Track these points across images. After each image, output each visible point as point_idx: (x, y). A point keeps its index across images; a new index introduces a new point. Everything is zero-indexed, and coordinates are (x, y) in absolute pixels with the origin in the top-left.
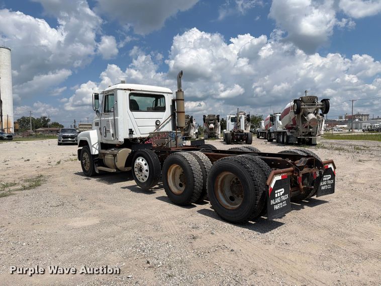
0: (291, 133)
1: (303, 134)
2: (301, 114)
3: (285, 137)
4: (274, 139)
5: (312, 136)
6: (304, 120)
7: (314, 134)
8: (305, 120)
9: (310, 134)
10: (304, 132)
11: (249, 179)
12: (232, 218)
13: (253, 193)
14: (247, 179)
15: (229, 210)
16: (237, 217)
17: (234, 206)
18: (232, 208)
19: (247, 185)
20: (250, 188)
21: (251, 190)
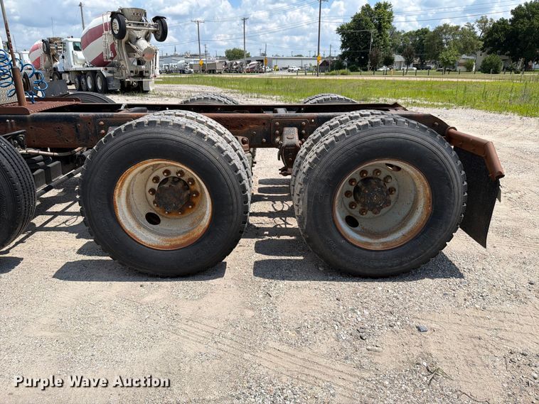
0: (110, 72)
1: (132, 75)
2: (125, 39)
3: (99, 80)
4: (70, 84)
5: (144, 77)
6: (131, 51)
7: (147, 74)
8: (134, 51)
9: (141, 74)
10: (132, 72)
11: (455, 169)
12: (390, 267)
13: (460, 201)
14: (451, 170)
15: (380, 253)
16: (406, 262)
17: (382, 240)
18: (383, 243)
19: (449, 184)
20: (456, 190)
21: (456, 194)
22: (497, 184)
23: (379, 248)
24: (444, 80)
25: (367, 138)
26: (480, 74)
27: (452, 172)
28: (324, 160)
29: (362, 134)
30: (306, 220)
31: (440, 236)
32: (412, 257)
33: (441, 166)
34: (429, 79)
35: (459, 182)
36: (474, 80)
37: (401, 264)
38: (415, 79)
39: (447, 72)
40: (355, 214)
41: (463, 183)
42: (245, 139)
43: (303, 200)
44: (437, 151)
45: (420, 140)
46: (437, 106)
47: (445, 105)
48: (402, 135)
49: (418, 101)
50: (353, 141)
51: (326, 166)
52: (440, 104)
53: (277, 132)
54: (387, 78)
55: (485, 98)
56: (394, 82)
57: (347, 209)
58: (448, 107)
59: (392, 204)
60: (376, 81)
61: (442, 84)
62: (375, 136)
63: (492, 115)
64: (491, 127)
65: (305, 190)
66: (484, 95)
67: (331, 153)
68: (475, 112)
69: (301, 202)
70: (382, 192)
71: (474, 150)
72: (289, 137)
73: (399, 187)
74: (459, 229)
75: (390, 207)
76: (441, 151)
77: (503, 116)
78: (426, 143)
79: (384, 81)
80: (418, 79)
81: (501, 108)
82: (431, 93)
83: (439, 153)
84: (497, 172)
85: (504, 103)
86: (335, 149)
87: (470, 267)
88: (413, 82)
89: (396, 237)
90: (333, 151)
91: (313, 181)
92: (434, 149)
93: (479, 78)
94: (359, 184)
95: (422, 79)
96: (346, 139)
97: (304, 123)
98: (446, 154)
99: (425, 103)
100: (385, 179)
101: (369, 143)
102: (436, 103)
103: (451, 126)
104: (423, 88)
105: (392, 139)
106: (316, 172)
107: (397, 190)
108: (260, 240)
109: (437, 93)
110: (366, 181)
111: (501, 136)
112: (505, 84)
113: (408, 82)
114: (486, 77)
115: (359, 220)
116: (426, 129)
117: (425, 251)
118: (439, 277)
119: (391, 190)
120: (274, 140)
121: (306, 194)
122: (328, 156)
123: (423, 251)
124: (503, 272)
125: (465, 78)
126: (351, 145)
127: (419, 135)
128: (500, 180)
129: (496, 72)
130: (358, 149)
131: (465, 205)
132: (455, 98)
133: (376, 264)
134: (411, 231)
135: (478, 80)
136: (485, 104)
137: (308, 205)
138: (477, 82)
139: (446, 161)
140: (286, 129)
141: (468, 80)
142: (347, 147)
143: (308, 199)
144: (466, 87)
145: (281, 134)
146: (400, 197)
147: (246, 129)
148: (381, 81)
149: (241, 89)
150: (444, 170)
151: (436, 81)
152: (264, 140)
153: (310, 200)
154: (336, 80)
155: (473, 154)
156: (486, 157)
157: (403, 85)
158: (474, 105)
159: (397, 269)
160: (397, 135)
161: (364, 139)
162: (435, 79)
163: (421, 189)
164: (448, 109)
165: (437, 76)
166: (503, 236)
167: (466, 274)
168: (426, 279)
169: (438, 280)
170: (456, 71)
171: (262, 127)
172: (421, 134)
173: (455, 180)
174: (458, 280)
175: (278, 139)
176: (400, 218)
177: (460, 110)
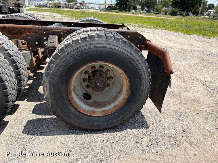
11: (144, 69)
12: (106, 125)
13: (147, 87)
14: (141, 69)
15: (101, 117)
16: (116, 122)
17: (103, 109)
18: (103, 111)
19: (140, 78)
20: (144, 81)
21: (145, 84)
22: (169, 78)
23: (100, 114)
24: (156, 17)
25: (86, 47)
26: (170, 16)
27: (142, 71)
28: (58, 61)
29: (83, 44)
30: (50, 100)
31: (135, 108)
32: (119, 119)
33: (135, 67)
34: (150, 16)
35: (146, 76)
36: (167, 18)
37: (112, 123)
38: (144, 16)
39: (157, 14)
40: (90, 91)
41: (149, 77)
42: (24, 42)
43: (46, 87)
44: (133, 57)
45: (122, 50)
46: (151, 28)
47: (155, 28)
48: (109, 46)
49: (144, 25)
50: (77, 49)
51: (59, 65)
52: (153, 27)
53: (45, 38)
54: (133, 15)
55: (171, 26)
56: (136, 17)
57: (84, 89)
58: (156, 29)
59: (111, 86)
60: (129, 16)
61: (155, 19)
62: (91, 46)
63: (173, 33)
64: (172, 38)
65: (47, 81)
66: (170, 24)
67: (62, 56)
68: (166, 31)
69: (45, 89)
70: (102, 81)
71: (158, 55)
72: (52, 41)
73: (114, 76)
74: (149, 98)
75: (110, 87)
76: (135, 58)
77: (177, 33)
78: (125, 52)
79: (132, 16)
80: (146, 16)
81: (176, 30)
82: (150, 22)
83: (134, 59)
84: (170, 70)
85: (178, 28)
86: (65, 54)
87: (153, 120)
88: (144, 17)
89: (110, 108)
90: (63, 55)
91: (51, 76)
92: (131, 56)
93: (169, 17)
94: (91, 75)
95: (148, 16)
96: (72, 46)
97: (62, 33)
98: (139, 59)
99: (147, 26)
100: (106, 71)
101: (88, 50)
102: (151, 27)
103: (148, 39)
104: (147, 20)
105: (103, 49)
106: (53, 69)
107: (113, 78)
108: (39, 103)
109: (152, 22)
110: (95, 72)
111: (175, 43)
112: (179, 20)
113: (141, 17)
114: (172, 17)
115: (92, 96)
116: (126, 42)
117: (126, 116)
118: (136, 128)
119: (110, 78)
120: (43, 43)
121: (48, 84)
122: (60, 58)
123: (125, 116)
124: (170, 123)
125: (164, 17)
126: (76, 51)
127: (121, 46)
128: (171, 75)
129: (176, 15)
130: (80, 54)
131: (150, 90)
132: (159, 25)
133: (98, 124)
134: (119, 104)
135: (169, 18)
136: (171, 28)
137: (50, 91)
138: (168, 19)
139: (138, 64)
140: (50, 36)
141: (165, 18)
142: (73, 53)
143: (50, 87)
144: (164, 21)
145: (47, 40)
146: (115, 82)
147: (24, 35)
148: (131, 16)
149: (69, 15)
150: (137, 69)
151: (153, 17)
152: (37, 43)
153: (51, 88)
154: (113, 14)
155: (157, 57)
156: (164, 60)
157: (140, 18)
158: (166, 28)
159: (111, 126)
160: (107, 46)
161: (84, 48)
162: (152, 17)
163: (124, 80)
164: (155, 29)
165: (153, 15)
166: (172, 98)
167: (150, 125)
168: (128, 130)
169: (134, 130)
170: (161, 14)
171: (35, 35)
172: (123, 46)
173: (144, 76)
174: (145, 130)
175: (45, 43)
176: (115, 94)
177: (160, 30)
